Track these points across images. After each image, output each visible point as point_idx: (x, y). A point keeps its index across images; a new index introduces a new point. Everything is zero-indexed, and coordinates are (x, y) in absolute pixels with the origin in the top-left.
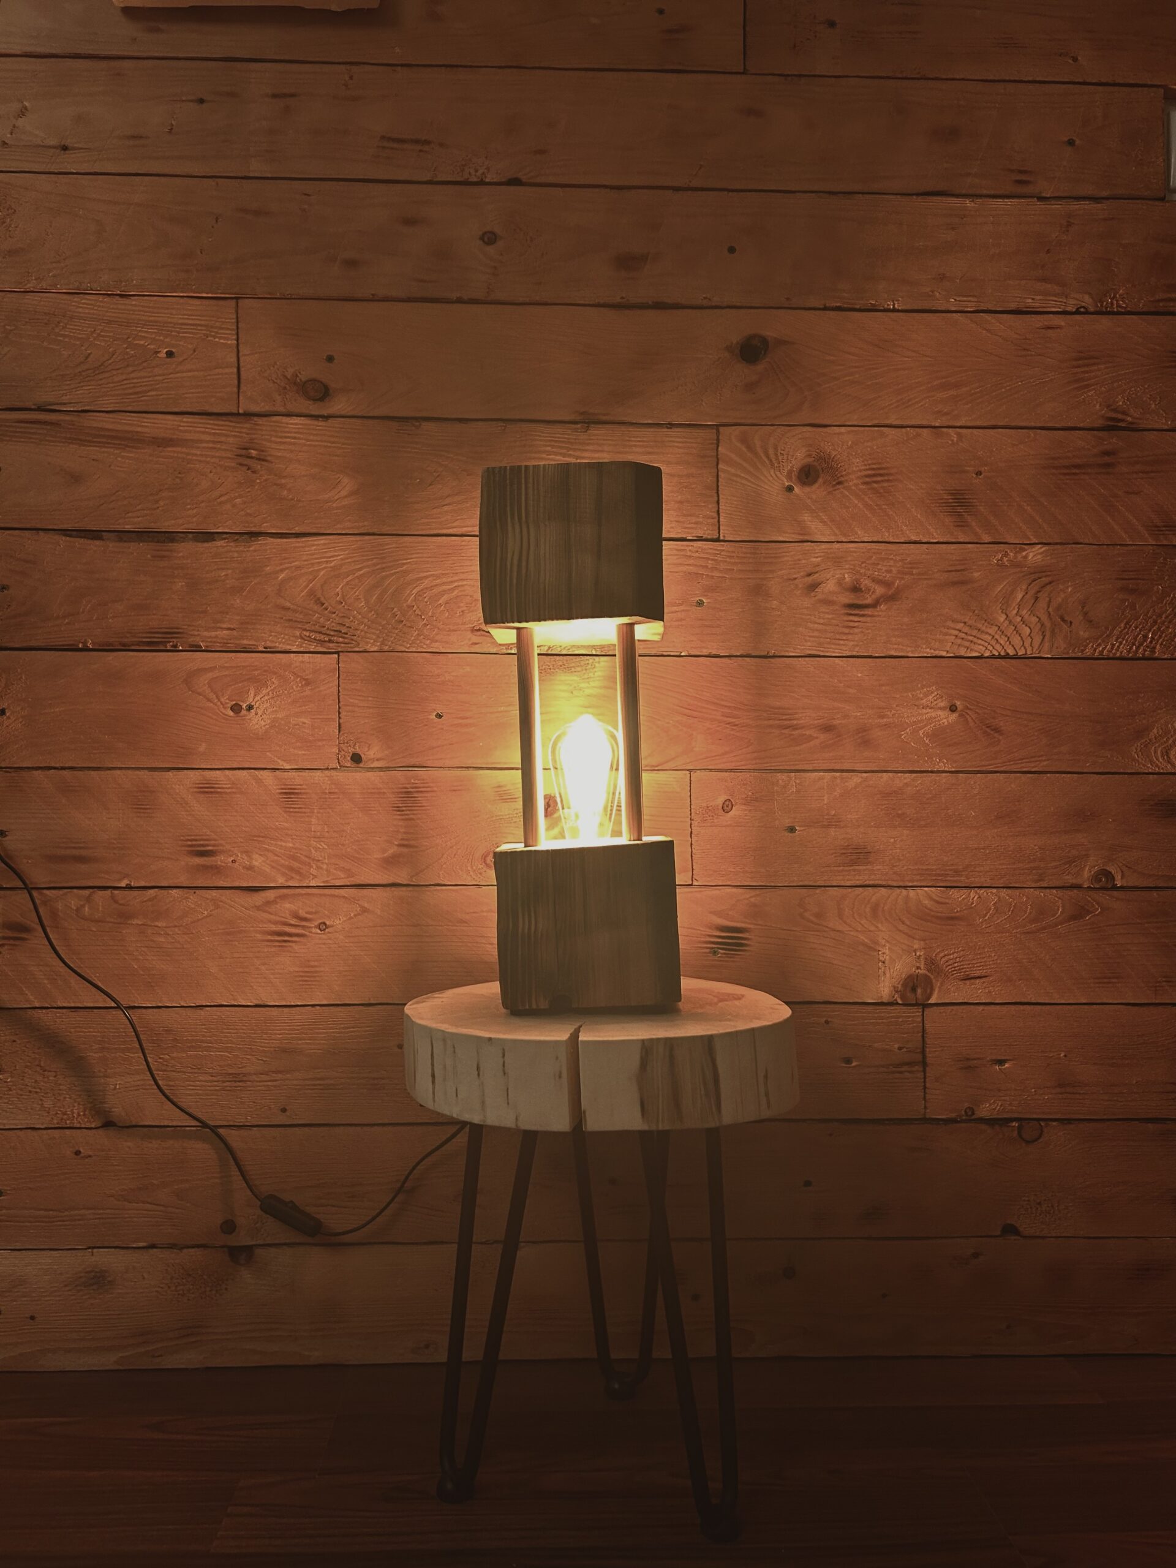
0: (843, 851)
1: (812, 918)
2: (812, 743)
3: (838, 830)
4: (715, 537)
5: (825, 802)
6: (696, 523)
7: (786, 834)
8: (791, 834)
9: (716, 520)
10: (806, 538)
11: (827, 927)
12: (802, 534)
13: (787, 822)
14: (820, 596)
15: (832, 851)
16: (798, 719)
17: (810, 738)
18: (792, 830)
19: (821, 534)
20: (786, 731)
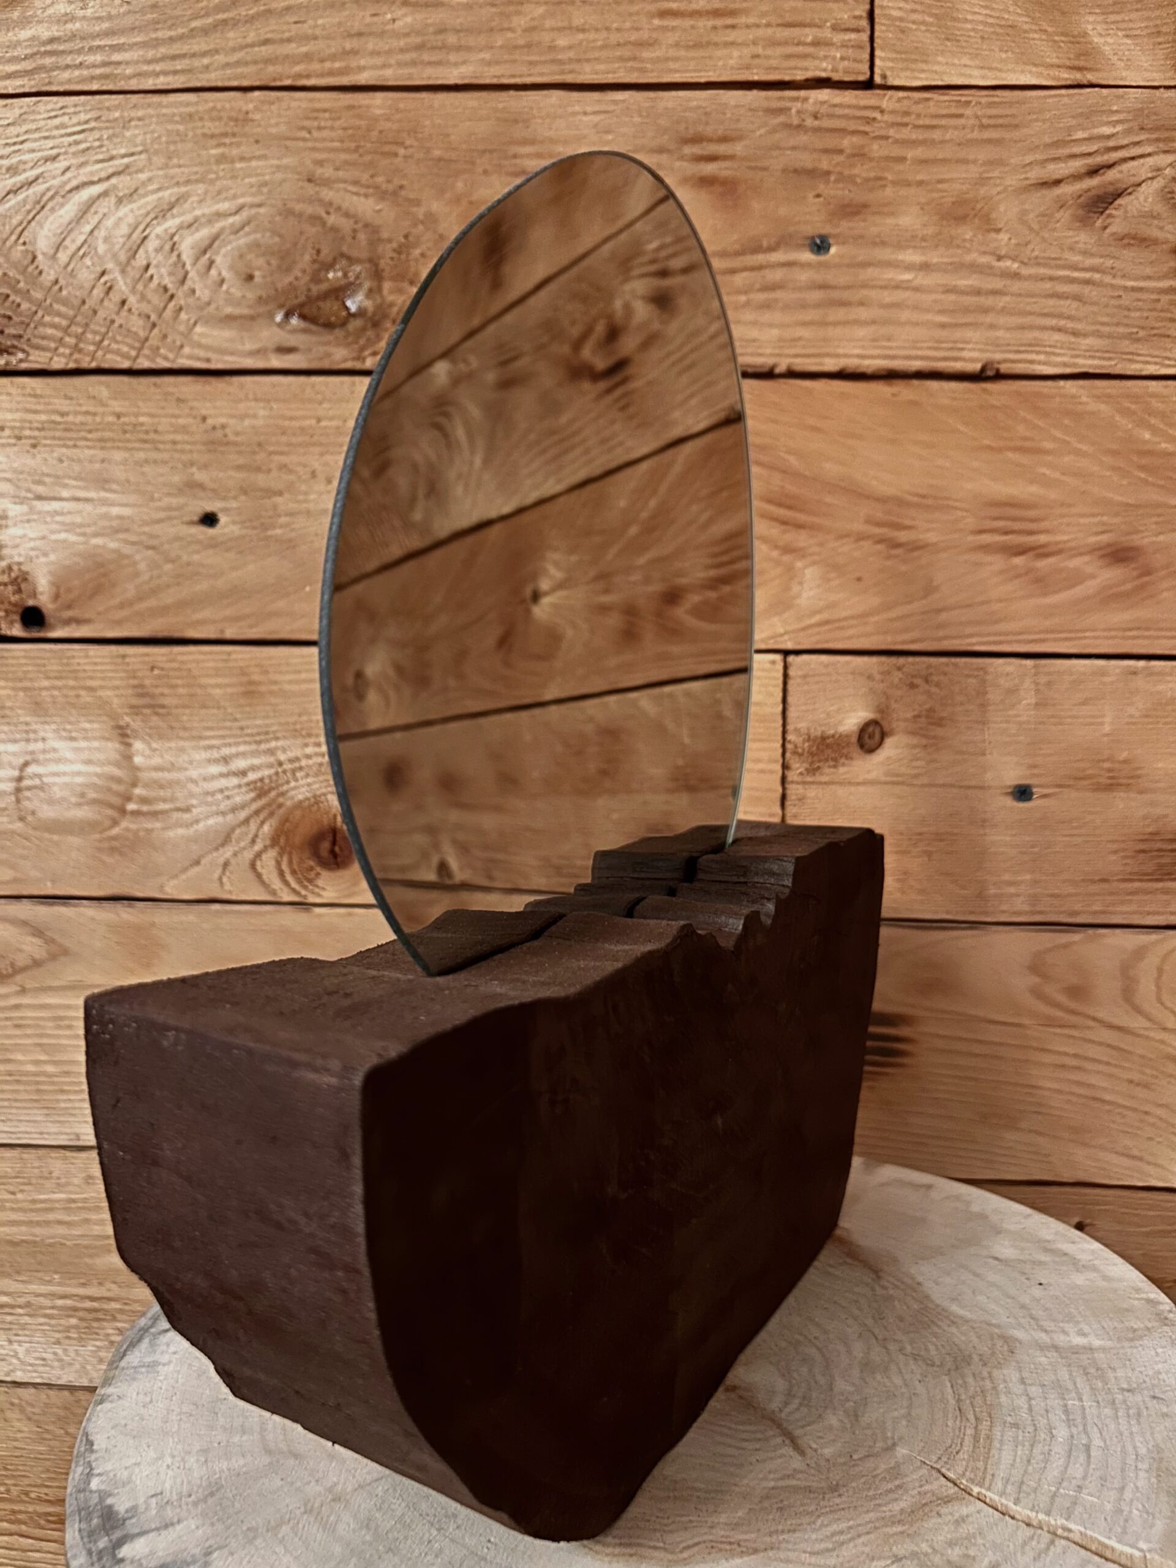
0: (1142, 846)
1: (1062, 999)
2: (1079, 591)
3: (1132, 795)
4: (861, 78)
5: (1107, 728)
6: (816, 43)
7: (1010, 802)
8: (1022, 805)
9: (865, 37)
10: (1090, 77)
11: (1094, 1019)
12: (1079, 69)
13: (1013, 776)
14: (1117, 226)
15: (1115, 846)
16: (1046, 531)
17: (1077, 578)
18: (1023, 793)
19: (1127, 68)
20: (1018, 561)
